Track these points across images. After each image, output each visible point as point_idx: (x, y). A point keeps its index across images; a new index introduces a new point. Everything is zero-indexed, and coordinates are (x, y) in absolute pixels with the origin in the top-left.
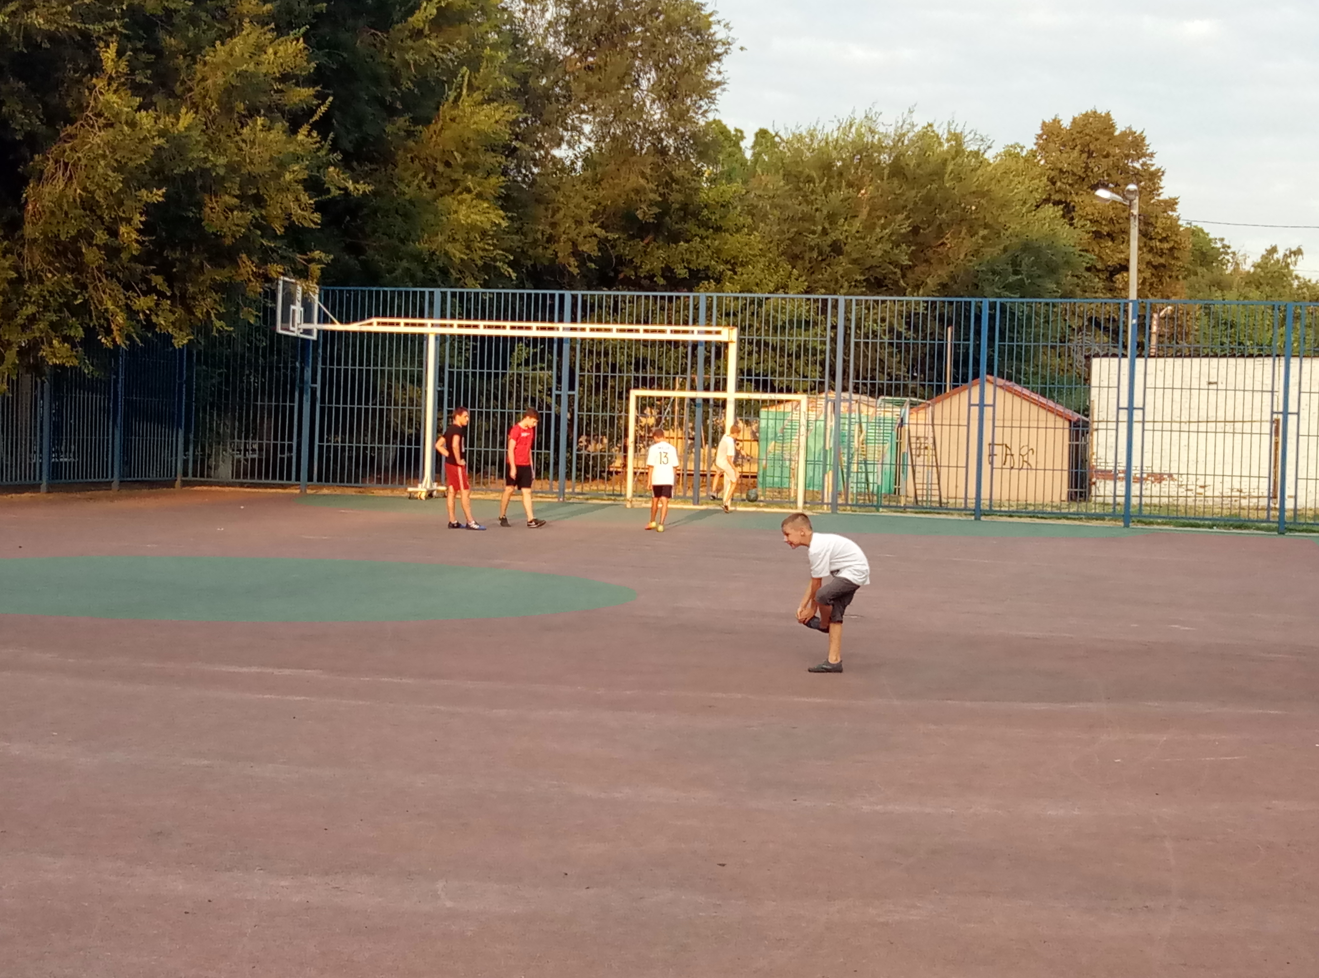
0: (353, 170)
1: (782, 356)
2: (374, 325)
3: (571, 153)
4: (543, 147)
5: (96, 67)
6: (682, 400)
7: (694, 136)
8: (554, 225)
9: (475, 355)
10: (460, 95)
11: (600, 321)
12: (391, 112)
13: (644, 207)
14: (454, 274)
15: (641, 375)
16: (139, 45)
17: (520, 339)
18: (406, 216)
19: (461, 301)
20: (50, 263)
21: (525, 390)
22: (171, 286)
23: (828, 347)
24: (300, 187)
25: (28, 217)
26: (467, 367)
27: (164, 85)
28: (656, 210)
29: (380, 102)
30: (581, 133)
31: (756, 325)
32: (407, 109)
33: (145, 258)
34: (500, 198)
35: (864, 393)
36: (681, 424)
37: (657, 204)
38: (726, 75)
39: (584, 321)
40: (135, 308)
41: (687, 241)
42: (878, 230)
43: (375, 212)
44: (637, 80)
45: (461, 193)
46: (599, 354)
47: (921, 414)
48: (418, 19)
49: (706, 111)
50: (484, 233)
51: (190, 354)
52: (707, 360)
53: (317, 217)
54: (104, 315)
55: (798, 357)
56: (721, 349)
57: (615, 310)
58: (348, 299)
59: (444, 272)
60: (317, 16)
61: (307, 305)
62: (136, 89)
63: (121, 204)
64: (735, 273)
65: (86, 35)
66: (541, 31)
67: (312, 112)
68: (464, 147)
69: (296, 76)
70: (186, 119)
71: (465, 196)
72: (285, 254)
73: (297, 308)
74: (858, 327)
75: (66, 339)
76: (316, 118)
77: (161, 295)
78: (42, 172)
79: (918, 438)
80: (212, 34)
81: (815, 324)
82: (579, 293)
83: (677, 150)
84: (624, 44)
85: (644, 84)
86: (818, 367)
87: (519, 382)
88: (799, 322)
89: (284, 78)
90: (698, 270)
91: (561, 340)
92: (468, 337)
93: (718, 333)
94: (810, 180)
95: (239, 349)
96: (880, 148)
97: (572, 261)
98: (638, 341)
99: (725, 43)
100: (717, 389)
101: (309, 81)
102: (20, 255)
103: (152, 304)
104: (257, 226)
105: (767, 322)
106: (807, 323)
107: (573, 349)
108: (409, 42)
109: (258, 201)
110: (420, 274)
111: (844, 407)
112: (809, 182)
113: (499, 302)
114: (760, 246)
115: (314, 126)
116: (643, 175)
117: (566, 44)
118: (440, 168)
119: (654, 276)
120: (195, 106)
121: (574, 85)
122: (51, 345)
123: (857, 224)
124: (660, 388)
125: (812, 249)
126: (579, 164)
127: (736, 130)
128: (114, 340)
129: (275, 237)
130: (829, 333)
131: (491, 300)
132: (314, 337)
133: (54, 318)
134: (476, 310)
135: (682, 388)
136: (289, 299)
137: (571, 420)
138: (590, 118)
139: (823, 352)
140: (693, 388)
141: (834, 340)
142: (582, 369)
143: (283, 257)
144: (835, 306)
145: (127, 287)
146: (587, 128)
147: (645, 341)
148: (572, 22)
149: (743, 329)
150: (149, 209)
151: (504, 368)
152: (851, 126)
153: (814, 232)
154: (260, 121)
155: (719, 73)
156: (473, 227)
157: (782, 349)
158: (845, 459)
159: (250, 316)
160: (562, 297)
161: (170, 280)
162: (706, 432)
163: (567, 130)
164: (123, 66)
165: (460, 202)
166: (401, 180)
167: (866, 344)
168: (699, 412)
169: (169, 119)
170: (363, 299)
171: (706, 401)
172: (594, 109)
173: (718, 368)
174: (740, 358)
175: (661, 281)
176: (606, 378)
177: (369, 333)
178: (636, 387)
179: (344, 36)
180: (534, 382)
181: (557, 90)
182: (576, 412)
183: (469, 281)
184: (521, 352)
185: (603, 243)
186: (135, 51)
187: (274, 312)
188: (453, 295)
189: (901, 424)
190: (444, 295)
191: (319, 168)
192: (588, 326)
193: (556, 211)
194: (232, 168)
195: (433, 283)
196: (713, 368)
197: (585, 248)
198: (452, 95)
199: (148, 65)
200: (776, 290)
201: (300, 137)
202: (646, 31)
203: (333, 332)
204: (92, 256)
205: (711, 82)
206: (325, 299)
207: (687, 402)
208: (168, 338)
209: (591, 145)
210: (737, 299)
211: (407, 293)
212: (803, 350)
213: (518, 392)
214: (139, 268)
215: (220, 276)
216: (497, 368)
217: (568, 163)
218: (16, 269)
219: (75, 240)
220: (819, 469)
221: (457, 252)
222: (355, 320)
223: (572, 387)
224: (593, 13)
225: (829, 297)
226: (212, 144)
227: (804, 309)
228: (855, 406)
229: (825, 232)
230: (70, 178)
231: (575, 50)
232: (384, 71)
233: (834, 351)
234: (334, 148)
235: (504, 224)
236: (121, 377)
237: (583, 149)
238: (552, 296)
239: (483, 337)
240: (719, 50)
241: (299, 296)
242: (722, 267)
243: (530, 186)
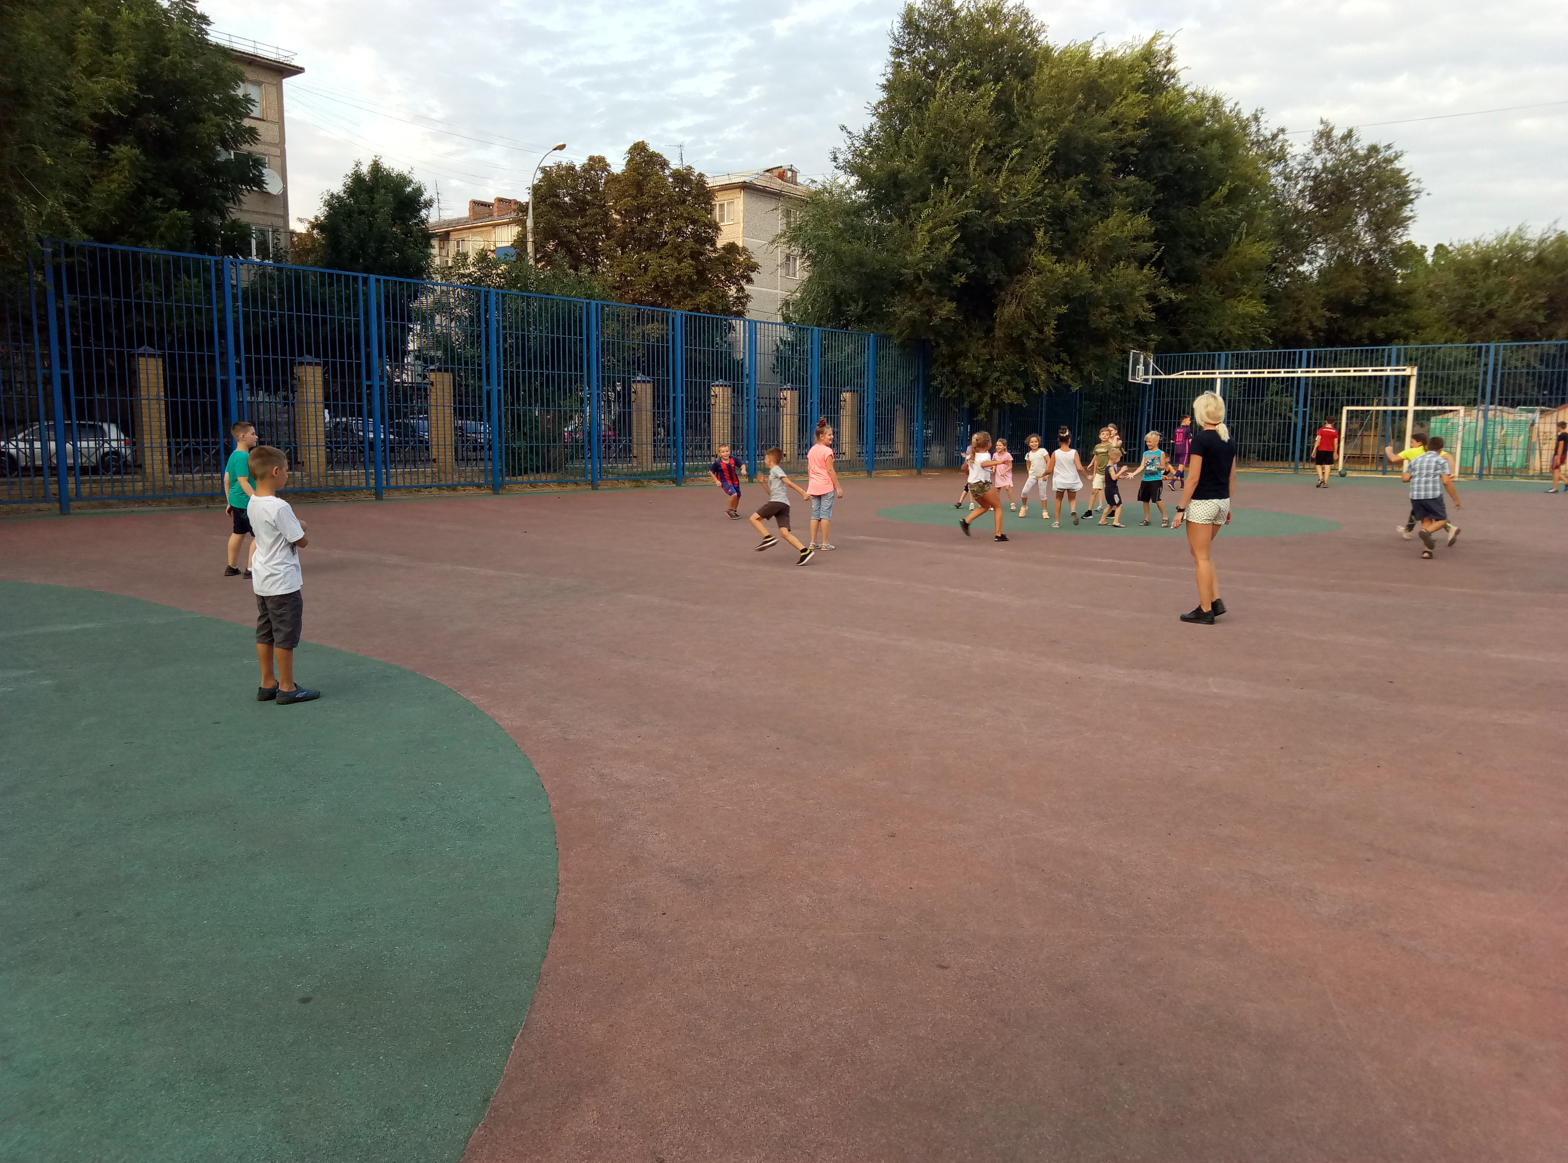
0: (1175, 287)
1: (1448, 384)
2: (1185, 375)
3: (1310, 268)
4: (1293, 266)
5: (1032, 241)
6: (1378, 411)
7: (1392, 251)
8: (1298, 312)
9: (1244, 390)
10: (1240, 239)
11: (1325, 367)
12: (1198, 252)
13: (1357, 297)
14: (1234, 344)
15: (1351, 398)
16: (1058, 227)
17: (1273, 378)
18: (1206, 312)
19: (1237, 359)
20: (1008, 349)
21: (1276, 409)
22: (1070, 359)
23: (1481, 378)
24: (1144, 299)
25: (997, 326)
26: (1240, 396)
27: (1069, 249)
28: (1365, 298)
29: (1193, 247)
30: (1317, 255)
31: (1430, 365)
32: (1208, 250)
33: (1058, 344)
34: (1263, 297)
35: (1506, 405)
36: (1376, 427)
37: (1366, 294)
38: (1416, 212)
39: (1314, 367)
40: (1051, 371)
41: (1385, 316)
42: (1523, 301)
43: (1187, 311)
44: (1355, 220)
45: (1239, 296)
46: (1323, 386)
47: (1548, 419)
48: (1217, 197)
49: (1401, 235)
50: (1253, 319)
51: (1081, 395)
52: (1396, 388)
53: (1153, 315)
54: (1036, 377)
55: (1459, 384)
56: (1406, 380)
57: (1335, 360)
58: (1170, 361)
59: (1228, 342)
60: (1157, 201)
61: (1146, 365)
62: (1055, 251)
63: (1045, 315)
64: (1418, 334)
65: (1027, 224)
66: (1294, 196)
67: (1152, 256)
68: (1242, 270)
69: (1143, 237)
70: (1081, 265)
71: (1244, 298)
72: (1135, 337)
73: (1141, 367)
74: (1504, 364)
75: (1014, 389)
76: (1154, 259)
77: (1065, 363)
78: (1004, 301)
79: (1545, 433)
80: (1097, 217)
81: (1473, 363)
82: (1312, 350)
83: (1380, 261)
84: (1348, 199)
85: (1360, 222)
86: (1473, 390)
87: (1272, 404)
88: (1461, 363)
89: (1136, 239)
90: (1392, 333)
91: (1299, 378)
92: (1241, 379)
93: (1404, 370)
94: (1473, 272)
95: (1108, 392)
96: (1525, 248)
97: (1310, 333)
98: (1349, 377)
99: (1418, 192)
100: (1402, 405)
101: (1151, 239)
102: (992, 346)
103: (1061, 369)
104: (1119, 323)
105: (1438, 363)
106: (1467, 363)
107: (1307, 384)
108: (1211, 211)
109: (1120, 309)
110: (1213, 345)
111: (1490, 414)
112: (1473, 273)
113: (1261, 358)
114: (1436, 316)
115: (1153, 265)
116: (1358, 278)
117: (1310, 202)
118: (1227, 283)
119: (1362, 338)
120: (1086, 259)
121: (1314, 227)
122: (1007, 393)
123: (1507, 298)
124: (1363, 405)
125: (1472, 316)
126: (1316, 273)
127: (1422, 246)
128: (1040, 389)
129: (1129, 328)
130: (1482, 369)
131: (1256, 357)
132: (1150, 383)
133: (1009, 378)
134: (1246, 364)
135: (1378, 405)
136: (1136, 362)
137: (1304, 426)
138: (1324, 246)
139: (1477, 380)
140: (1385, 405)
141: (1485, 373)
142: (1312, 396)
143: (1133, 339)
144: (1488, 351)
145: (1048, 360)
146: (1321, 252)
147: (1354, 377)
148: (1314, 189)
149: (1420, 369)
150: (1060, 317)
151: (1263, 396)
152: (1506, 236)
153: (1475, 306)
154: (1122, 263)
155: (1412, 211)
156: (1246, 315)
157: (1448, 378)
158: (1490, 446)
159: (1114, 373)
160: (1301, 353)
161: (1070, 355)
162: (1393, 432)
163: (1307, 254)
164: (1047, 241)
165: (1239, 301)
166: (1203, 291)
167: (1509, 374)
168: (1389, 419)
169: (1072, 267)
170: (1179, 360)
171: (1394, 412)
172: (1326, 240)
173: (1403, 393)
174: (1418, 386)
175: (1366, 341)
176: (1327, 400)
177: (1182, 379)
178: (1348, 405)
179: (1172, 211)
180: (1281, 405)
181: (1303, 230)
182: (1308, 421)
183: (1243, 346)
184: (1273, 387)
185: (1329, 320)
186: (1054, 231)
187: (1127, 370)
188: (1233, 355)
189: (1533, 424)
190: (1227, 355)
191: (1155, 288)
192: (1317, 370)
193: (1300, 303)
194: (1106, 291)
195: (1221, 349)
196: (1399, 393)
197: (1317, 323)
198: (1236, 239)
199: (1061, 238)
200: (1446, 343)
201: (1145, 271)
202: (1363, 189)
203: (1160, 380)
204: (1030, 344)
205: (1405, 217)
206: (1156, 362)
207: (1381, 413)
208: (1068, 387)
209: (1324, 262)
210: (1417, 349)
211: (1205, 355)
212: (1463, 380)
213: (1271, 410)
214: (1054, 349)
215: (1098, 351)
216: (1258, 396)
217: (1308, 274)
218: (990, 354)
219: (1020, 336)
220: (1471, 453)
221: (1236, 331)
222: (1174, 373)
223: (1305, 406)
224: (1328, 182)
225: (1484, 345)
226: (1096, 279)
227: (1466, 353)
228: (1498, 413)
229: (1482, 305)
230: (1019, 303)
231: (1316, 206)
232: (1194, 229)
233: (1485, 380)
234: (1163, 277)
235: (1266, 312)
236: (1044, 409)
237: (1318, 264)
238: (1295, 353)
239: (1250, 379)
240: (1412, 196)
241: (1142, 360)
242: (1407, 331)
243: (1283, 289)
